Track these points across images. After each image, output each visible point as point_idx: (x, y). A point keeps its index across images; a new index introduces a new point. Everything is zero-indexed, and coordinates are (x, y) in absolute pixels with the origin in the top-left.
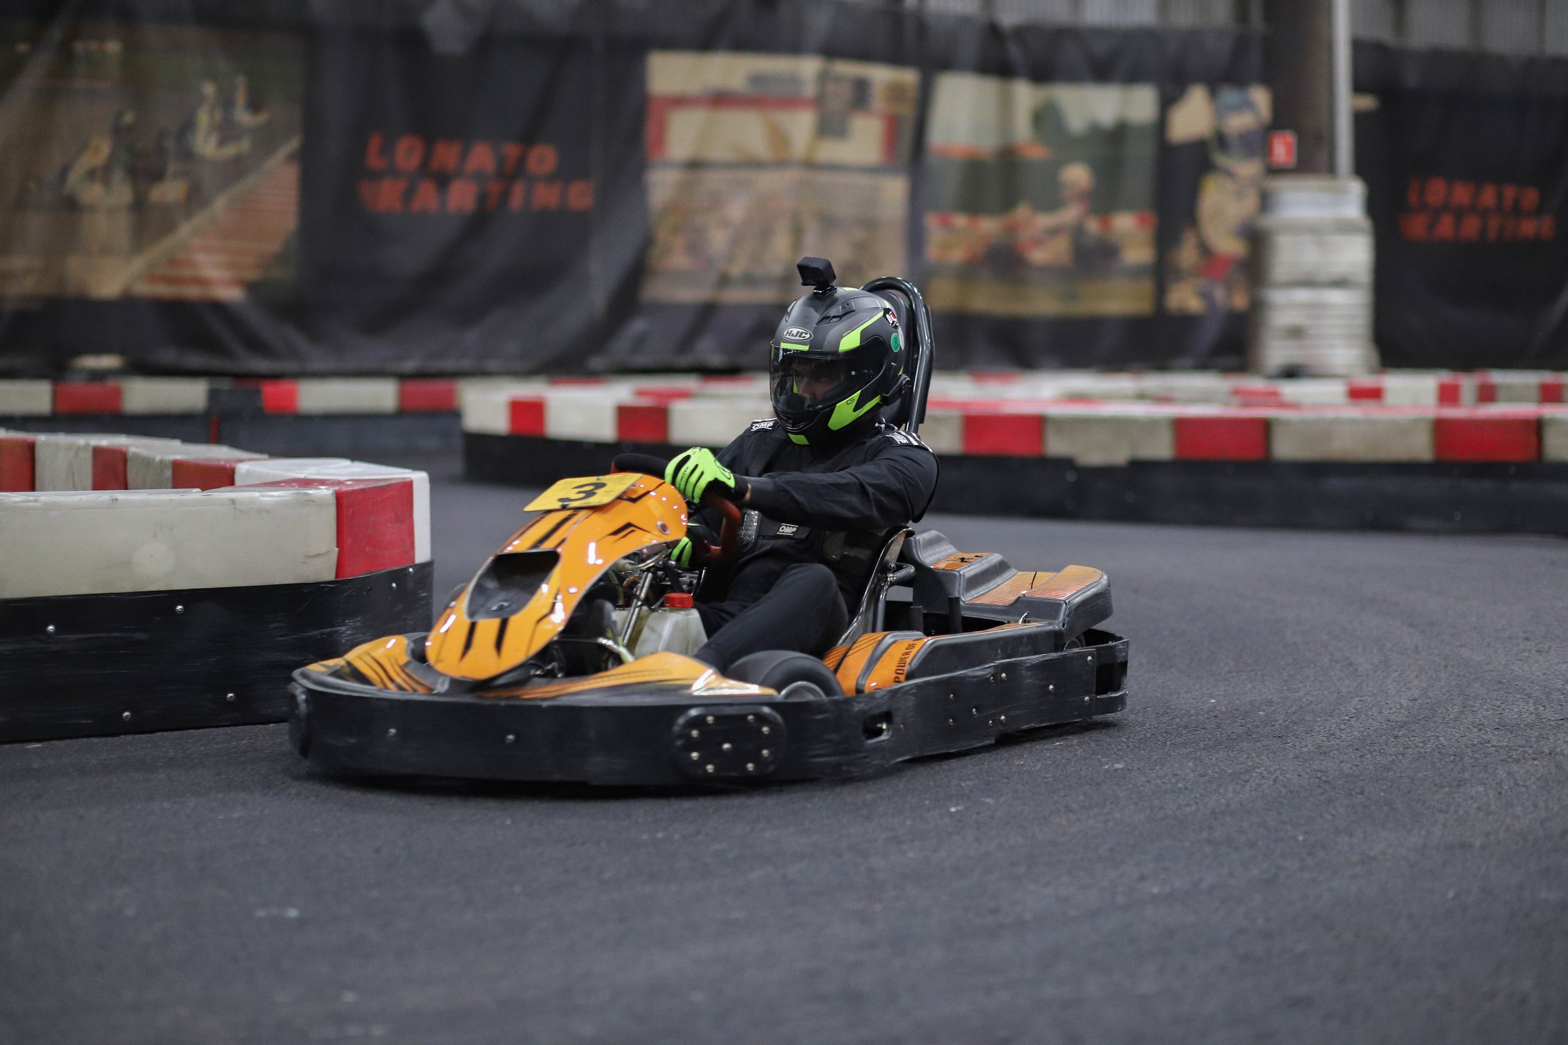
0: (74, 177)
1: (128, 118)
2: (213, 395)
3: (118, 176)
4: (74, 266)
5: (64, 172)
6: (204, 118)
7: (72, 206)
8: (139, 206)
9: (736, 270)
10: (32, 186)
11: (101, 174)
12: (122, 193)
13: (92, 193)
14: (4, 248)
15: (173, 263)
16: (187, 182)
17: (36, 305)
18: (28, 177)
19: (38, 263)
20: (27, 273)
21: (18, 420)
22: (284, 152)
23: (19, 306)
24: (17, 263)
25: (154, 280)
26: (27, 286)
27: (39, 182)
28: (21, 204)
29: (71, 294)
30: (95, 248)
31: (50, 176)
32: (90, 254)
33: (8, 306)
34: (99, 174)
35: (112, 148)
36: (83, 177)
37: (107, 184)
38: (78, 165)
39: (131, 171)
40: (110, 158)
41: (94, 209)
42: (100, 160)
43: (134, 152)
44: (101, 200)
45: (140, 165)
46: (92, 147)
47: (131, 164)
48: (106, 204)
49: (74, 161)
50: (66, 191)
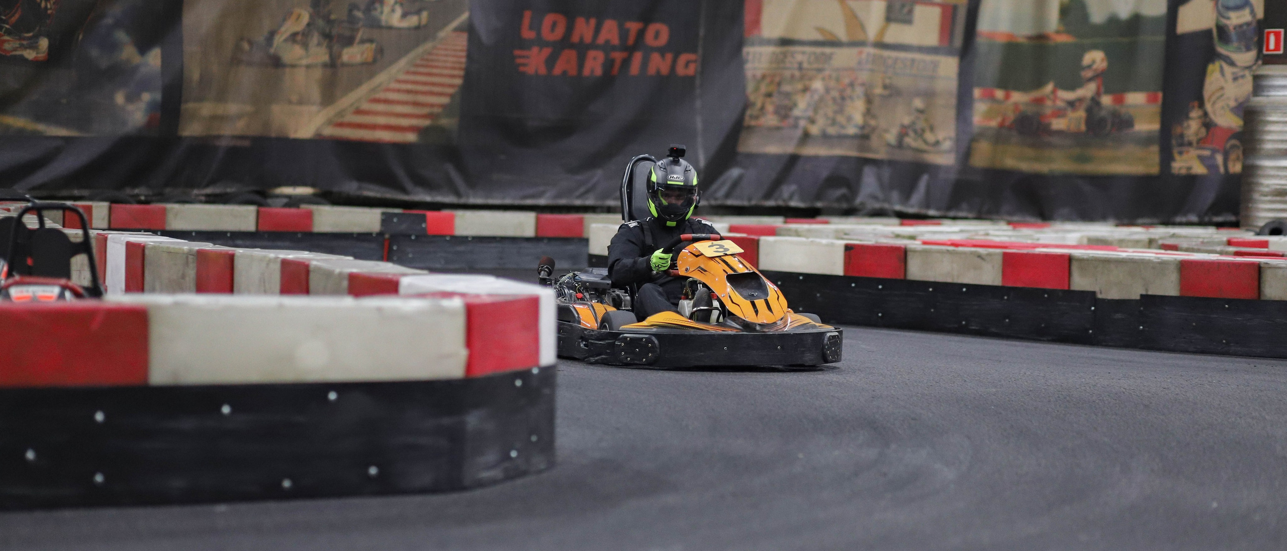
0: (278, 40)
2: (386, 220)
3: (315, 38)
4: (277, 110)
5: (272, 34)
7: (276, 62)
8: (333, 64)
9: (814, 130)
10: (246, 46)
11: (302, 38)
12: (319, 53)
13: (293, 53)
14: (221, 97)
15: (359, 112)
16: (374, 46)
17: (246, 143)
18: (242, 39)
19: (248, 108)
20: (239, 117)
21: (229, 235)
22: (455, 24)
23: (232, 143)
24: (233, 108)
25: (341, 125)
26: (239, 127)
27: (251, 43)
28: (236, 61)
29: (273, 135)
30: (294, 98)
31: (260, 39)
32: (290, 102)
33: (224, 143)
34: (299, 38)
35: (311, 17)
36: (286, 40)
37: (305, 45)
38: (283, 29)
39: (327, 36)
40: (308, 25)
41: (293, 66)
42: (301, 26)
43: (329, 22)
44: (300, 58)
45: (335, 32)
46: (294, 17)
47: (327, 31)
48: (304, 62)
49: (280, 26)
50: (272, 51)
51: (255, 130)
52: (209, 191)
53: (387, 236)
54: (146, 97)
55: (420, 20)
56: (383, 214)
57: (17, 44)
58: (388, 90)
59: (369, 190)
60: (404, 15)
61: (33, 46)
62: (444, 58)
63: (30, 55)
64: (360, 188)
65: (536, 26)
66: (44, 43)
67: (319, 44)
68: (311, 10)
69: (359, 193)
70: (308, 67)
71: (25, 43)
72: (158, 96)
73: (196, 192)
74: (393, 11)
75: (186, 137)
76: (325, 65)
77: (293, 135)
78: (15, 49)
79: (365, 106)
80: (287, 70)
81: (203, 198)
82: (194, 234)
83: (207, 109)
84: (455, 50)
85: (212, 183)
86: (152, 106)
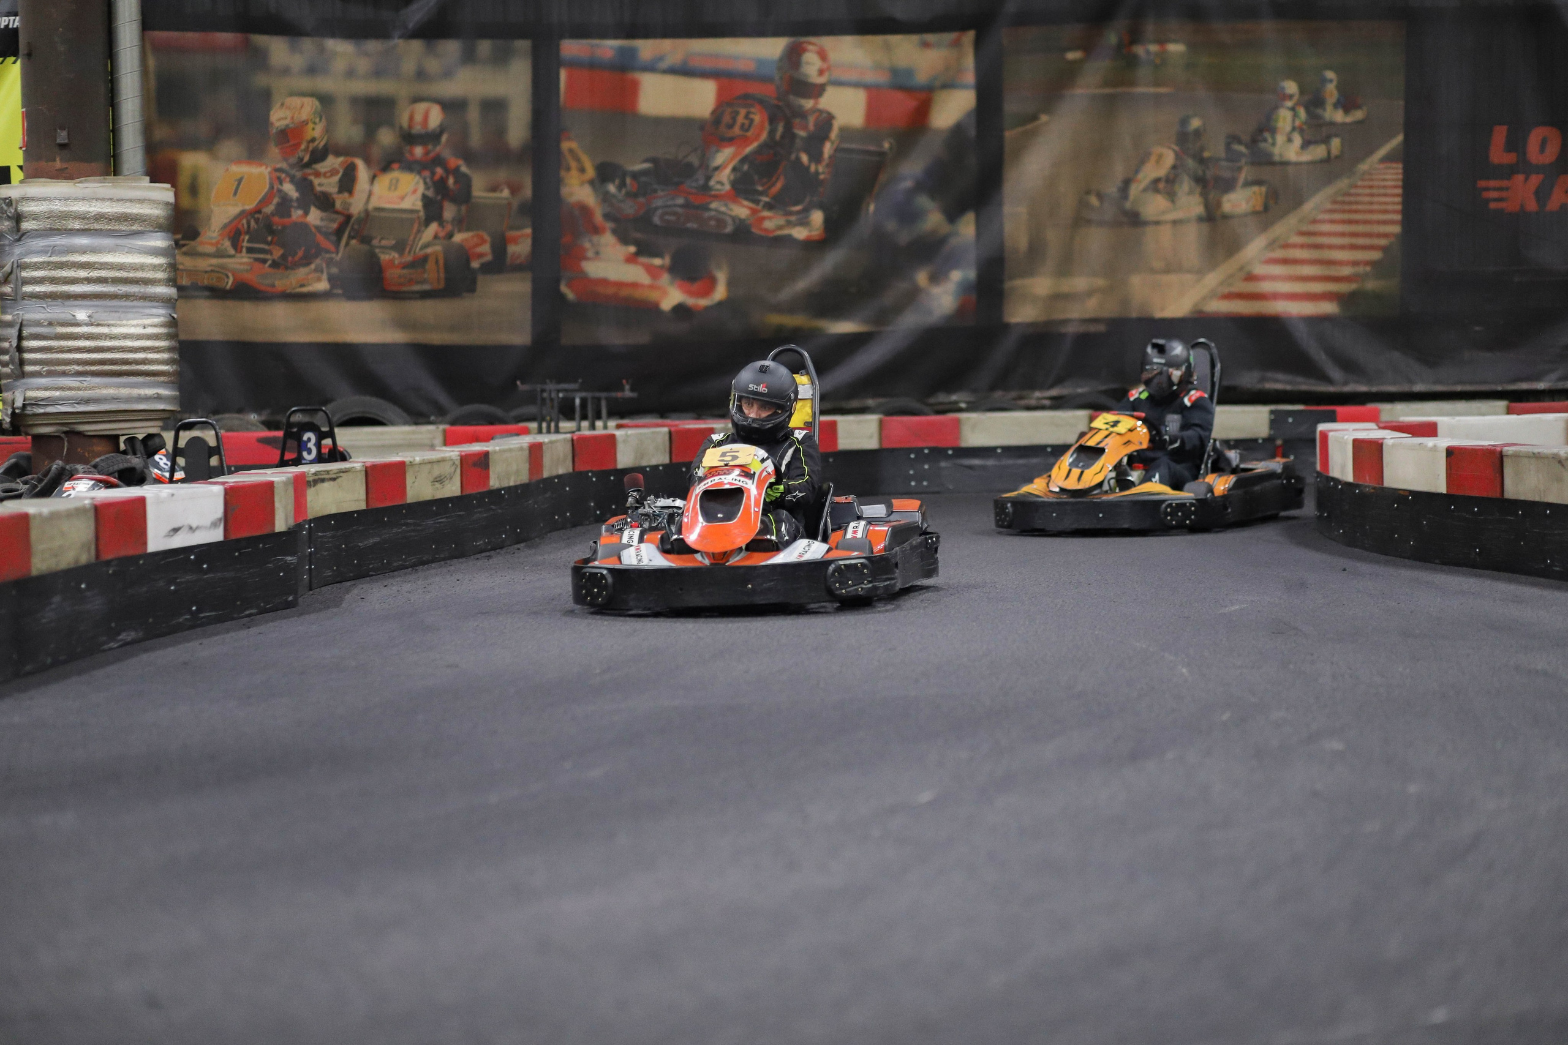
0: (1134, 190)
1: (1195, 123)
2: (1276, 420)
3: (1185, 185)
4: (1137, 283)
5: (1127, 183)
6: (1285, 119)
7: (1134, 220)
8: (1212, 217)
10: (1094, 201)
11: (1166, 185)
12: (1191, 204)
13: (1154, 206)
14: (1065, 268)
15: (1251, 278)
16: (1264, 189)
17: (1101, 328)
18: (1088, 192)
19: (1100, 282)
20: (1090, 293)
21: (1049, 450)
22: (1382, 152)
23: (1082, 329)
24: (1079, 283)
25: (1229, 296)
26: (1091, 307)
27: (1100, 196)
28: (1080, 220)
29: (1134, 315)
30: (1158, 264)
31: (1112, 189)
32: (1153, 271)
33: (1071, 329)
34: (1161, 185)
35: (1177, 156)
36: (1145, 190)
37: (1171, 196)
38: (1140, 176)
39: (1200, 181)
40: (1174, 167)
41: (1157, 223)
42: (1162, 172)
43: (1202, 161)
44: (1164, 212)
45: (1209, 174)
46: (1153, 159)
47: (1200, 173)
48: (1171, 217)
49: (1137, 172)
50: (1128, 205)
51: (1109, 309)
52: (1054, 392)
53: (1279, 442)
54: (956, 276)
55: (1329, 152)
56: (1272, 412)
57: (780, 221)
58: (1286, 246)
59: (1277, 381)
60: (1306, 145)
61: (804, 223)
62: (1367, 199)
63: (800, 233)
64: (1263, 380)
65: (1516, 144)
66: (817, 217)
67: (1191, 192)
68: (1176, 148)
69: (1259, 386)
70: (1175, 222)
71: (793, 218)
72: (971, 274)
73: (1037, 394)
74: (1290, 140)
75: (1017, 324)
76: (1200, 219)
77: (1158, 315)
78: (781, 228)
79: (1259, 270)
80: (1149, 230)
81: (1047, 402)
82: (999, 451)
83: (1041, 285)
84: (1385, 187)
85: (1059, 381)
86: (965, 288)
